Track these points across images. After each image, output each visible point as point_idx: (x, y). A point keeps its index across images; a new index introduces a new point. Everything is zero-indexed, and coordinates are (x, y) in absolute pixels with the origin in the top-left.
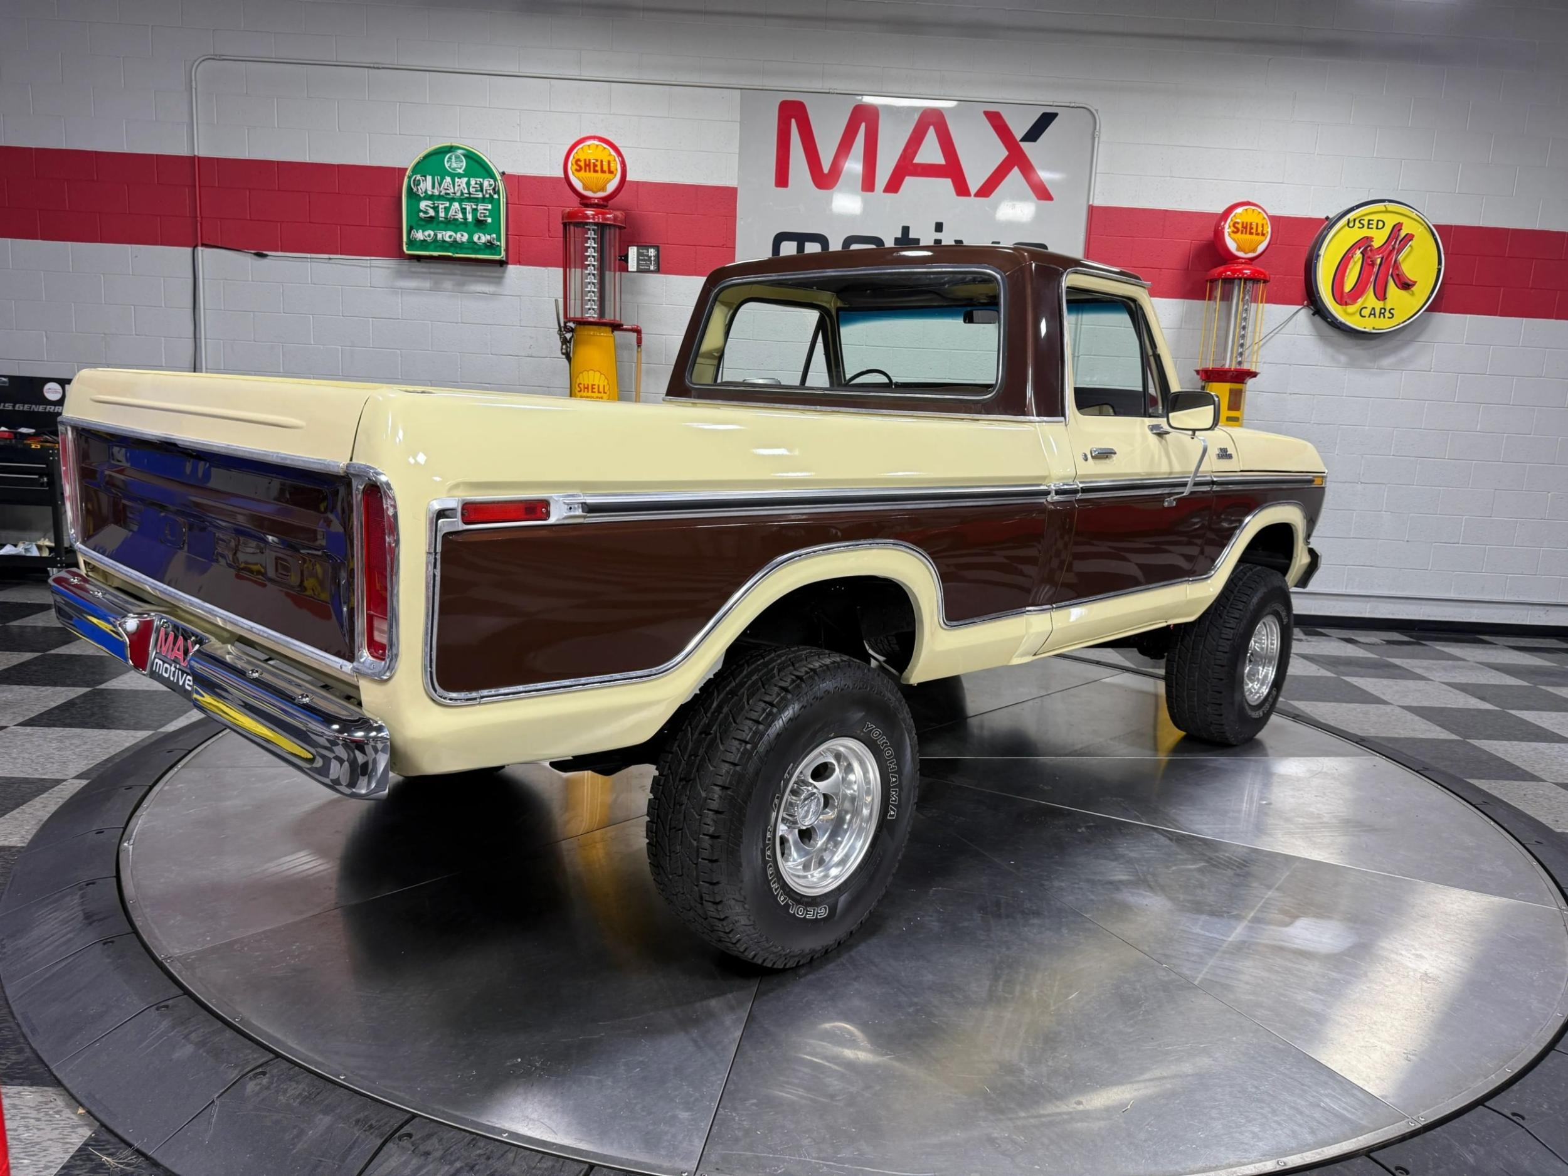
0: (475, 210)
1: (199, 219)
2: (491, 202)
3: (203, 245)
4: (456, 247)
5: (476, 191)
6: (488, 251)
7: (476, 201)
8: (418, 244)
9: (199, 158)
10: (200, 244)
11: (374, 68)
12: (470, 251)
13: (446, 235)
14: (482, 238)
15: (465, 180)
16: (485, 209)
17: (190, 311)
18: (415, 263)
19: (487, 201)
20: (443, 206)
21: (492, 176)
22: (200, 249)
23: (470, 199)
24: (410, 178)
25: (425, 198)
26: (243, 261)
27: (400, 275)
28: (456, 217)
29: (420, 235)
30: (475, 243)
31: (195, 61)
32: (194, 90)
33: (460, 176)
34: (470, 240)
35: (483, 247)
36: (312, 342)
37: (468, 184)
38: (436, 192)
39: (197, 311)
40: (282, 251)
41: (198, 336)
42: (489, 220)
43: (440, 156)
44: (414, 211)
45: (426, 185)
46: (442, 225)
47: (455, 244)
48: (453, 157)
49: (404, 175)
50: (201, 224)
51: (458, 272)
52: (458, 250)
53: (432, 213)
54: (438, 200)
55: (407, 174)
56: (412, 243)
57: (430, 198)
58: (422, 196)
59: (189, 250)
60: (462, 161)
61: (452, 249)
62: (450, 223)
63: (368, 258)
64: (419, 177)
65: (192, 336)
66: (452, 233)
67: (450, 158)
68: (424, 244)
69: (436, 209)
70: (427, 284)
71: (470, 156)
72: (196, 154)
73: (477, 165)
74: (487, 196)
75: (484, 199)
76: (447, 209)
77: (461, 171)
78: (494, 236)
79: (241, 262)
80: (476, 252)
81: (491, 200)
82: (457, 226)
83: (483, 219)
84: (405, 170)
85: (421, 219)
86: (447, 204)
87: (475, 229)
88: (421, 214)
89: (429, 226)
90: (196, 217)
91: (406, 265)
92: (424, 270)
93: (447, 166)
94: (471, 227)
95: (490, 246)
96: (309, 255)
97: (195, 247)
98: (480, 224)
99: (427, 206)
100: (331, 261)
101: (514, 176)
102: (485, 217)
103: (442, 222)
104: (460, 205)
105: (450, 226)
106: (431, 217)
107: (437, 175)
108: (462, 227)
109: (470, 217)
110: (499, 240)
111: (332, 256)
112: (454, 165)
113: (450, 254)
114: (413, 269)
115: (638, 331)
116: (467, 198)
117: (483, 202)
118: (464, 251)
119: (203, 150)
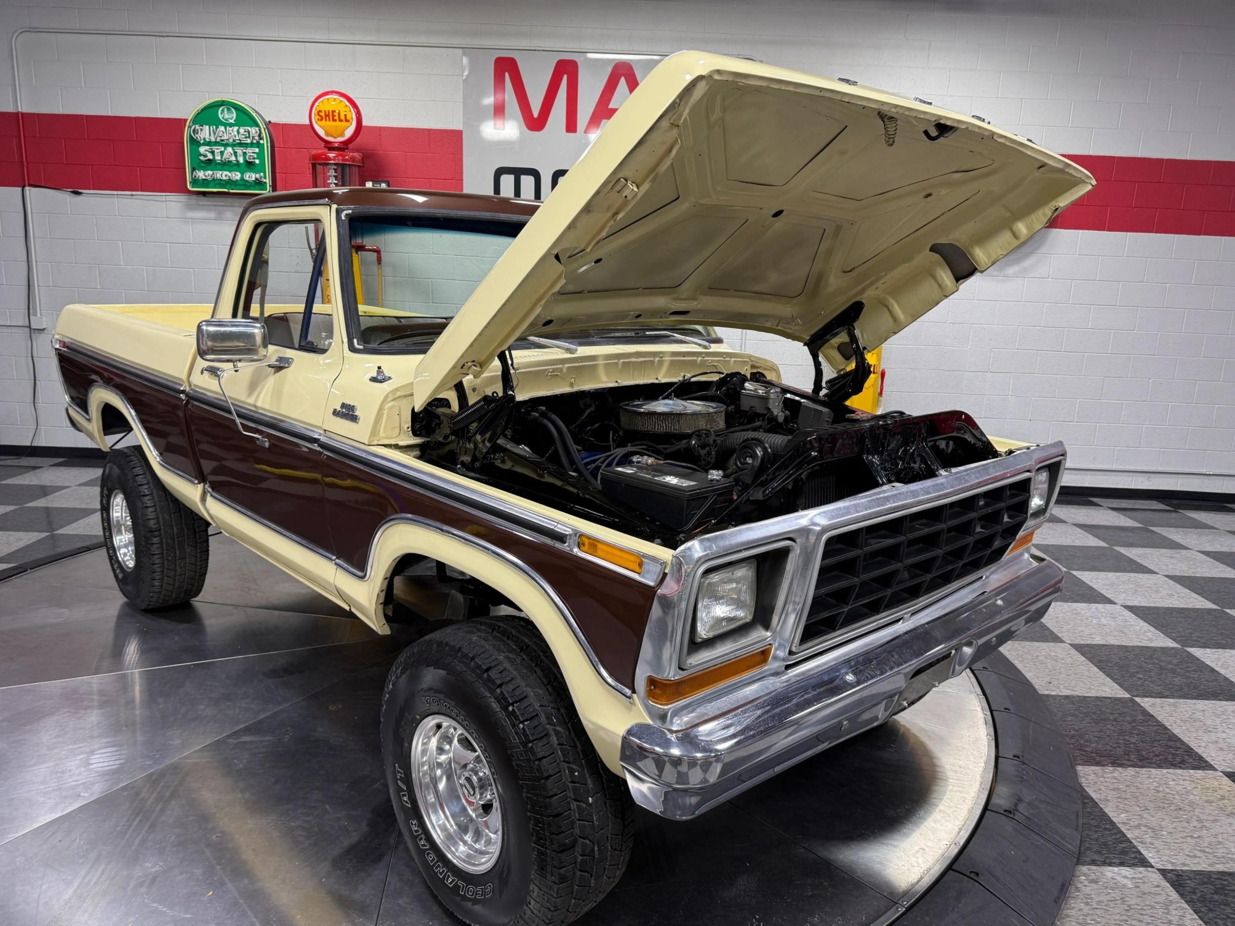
0: (245, 153)
1: (25, 164)
2: (258, 147)
3: (30, 185)
4: (231, 184)
5: (246, 138)
6: (257, 187)
7: (246, 145)
8: (201, 182)
9: (22, 114)
10: (27, 184)
11: (160, 36)
12: (243, 187)
13: (223, 175)
14: (250, 176)
15: (236, 128)
16: (253, 153)
17: (23, 239)
18: (202, 198)
19: (254, 145)
20: (219, 151)
21: (257, 125)
22: (27, 189)
23: (241, 144)
24: (190, 127)
25: (204, 144)
26: (63, 198)
27: (190, 207)
28: (230, 159)
29: (201, 174)
30: (247, 181)
31: (16, 32)
32: (15, 58)
33: (231, 125)
34: (242, 179)
35: (253, 184)
36: (122, 263)
37: (238, 132)
38: (213, 140)
39: (28, 239)
40: (94, 189)
41: (30, 260)
42: (257, 161)
43: (216, 109)
44: (196, 154)
45: (205, 133)
46: (219, 166)
47: (230, 182)
48: (226, 110)
49: (185, 125)
50: (27, 168)
51: (236, 204)
52: (233, 187)
53: (210, 156)
54: (215, 146)
55: (188, 124)
56: (195, 182)
57: (209, 143)
58: (202, 142)
59: (20, 189)
60: (233, 113)
61: (228, 186)
62: (226, 165)
63: (164, 194)
64: (197, 127)
65: (25, 259)
66: (227, 173)
67: (223, 110)
68: (205, 183)
69: (213, 153)
70: (212, 215)
71: (239, 109)
72: (20, 110)
73: (245, 117)
74: (255, 141)
75: (252, 145)
76: (222, 153)
77: (232, 121)
78: (262, 174)
79: (61, 198)
80: (248, 188)
81: (258, 145)
82: (231, 167)
83: (252, 160)
84: (186, 120)
85: (202, 161)
86: (223, 149)
87: (247, 169)
88: (202, 158)
89: (209, 167)
90: (22, 162)
91: (194, 199)
92: (209, 203)
93: (220, 117)
94: (243, 167)
95: (259, 183)
96: (115, 193)
97: (23, 187)
98: (249, 165)
99: (206, 151)
100: (134, 197)
101: (279, 124)
102: (254, 159)
103: (219, 163)
104: (233, 150)
105: (226, 167)
106: (209, 160)
107: (213, 125)
108: (236, 167)
109: (241, 160)
110: (265, 178)
111: (134, 193)
112: (227, 116)
113: (226, 190)
114: (200, 203)
115: (378, 251)
116: (238, 143)
117: (252, 147)
118: (238, 187)
119: (25, 107)
